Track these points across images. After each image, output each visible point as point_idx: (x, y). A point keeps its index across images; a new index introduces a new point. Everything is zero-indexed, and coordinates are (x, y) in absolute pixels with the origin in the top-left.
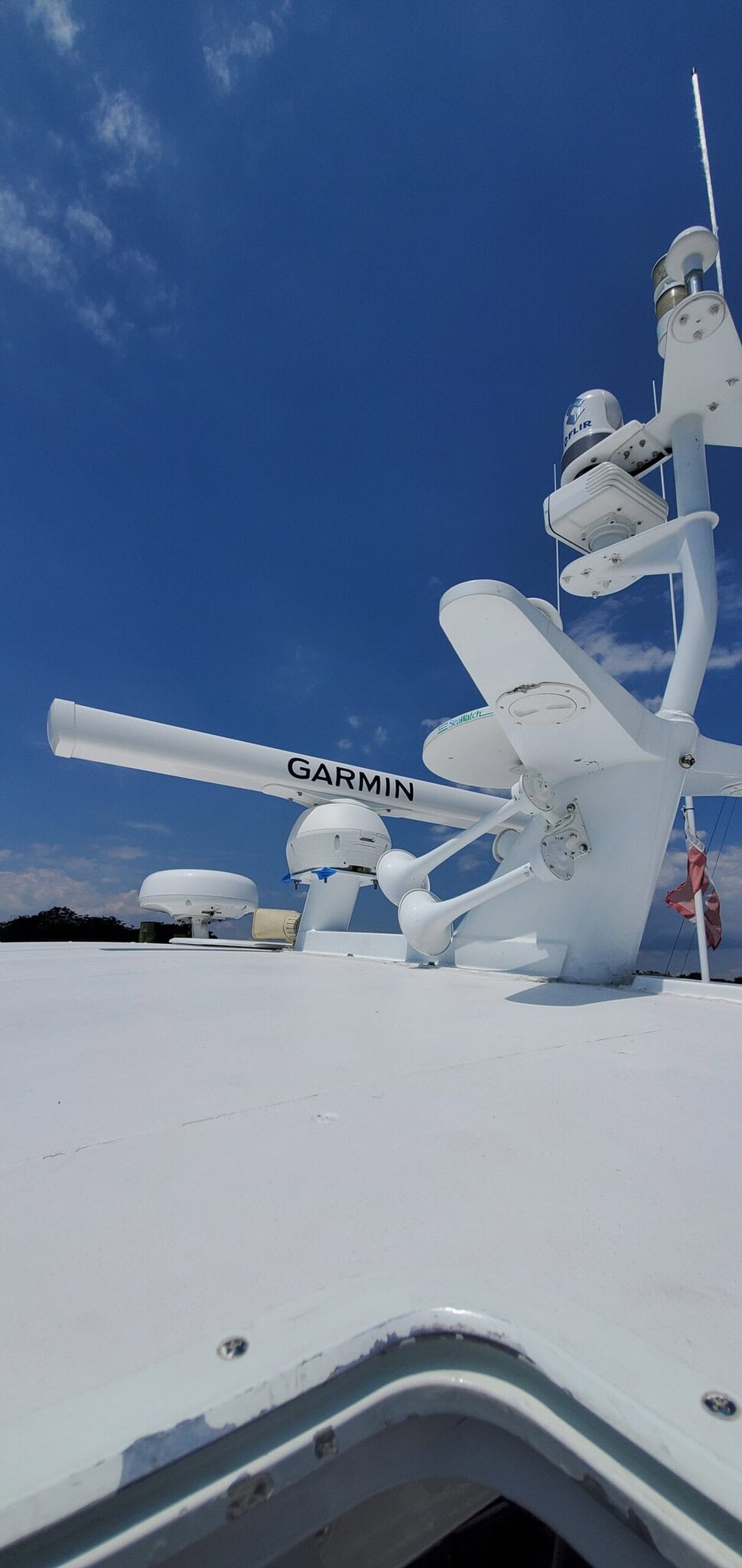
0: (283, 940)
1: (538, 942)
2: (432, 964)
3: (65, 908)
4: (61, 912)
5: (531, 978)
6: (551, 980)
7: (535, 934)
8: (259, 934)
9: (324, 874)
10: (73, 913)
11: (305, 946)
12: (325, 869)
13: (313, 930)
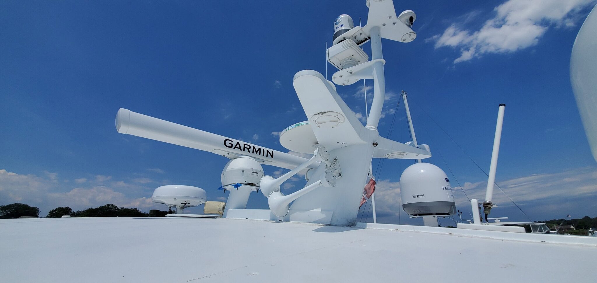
0: (217, 214)
1: (322, 211)
2: (280, 221)
3: (113, 204)
4: (110, 206)
5: (319, 224)
6: (327, 225)
7: (321, 208)
8: (207, 212)
9: (237, 186)
10: (116, 207)
11: (227, 216)
12: (237, 184)
13: (231, 209)
